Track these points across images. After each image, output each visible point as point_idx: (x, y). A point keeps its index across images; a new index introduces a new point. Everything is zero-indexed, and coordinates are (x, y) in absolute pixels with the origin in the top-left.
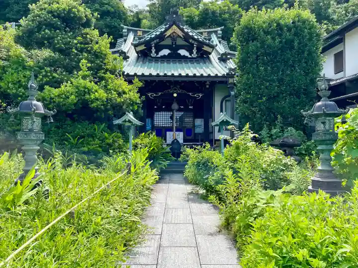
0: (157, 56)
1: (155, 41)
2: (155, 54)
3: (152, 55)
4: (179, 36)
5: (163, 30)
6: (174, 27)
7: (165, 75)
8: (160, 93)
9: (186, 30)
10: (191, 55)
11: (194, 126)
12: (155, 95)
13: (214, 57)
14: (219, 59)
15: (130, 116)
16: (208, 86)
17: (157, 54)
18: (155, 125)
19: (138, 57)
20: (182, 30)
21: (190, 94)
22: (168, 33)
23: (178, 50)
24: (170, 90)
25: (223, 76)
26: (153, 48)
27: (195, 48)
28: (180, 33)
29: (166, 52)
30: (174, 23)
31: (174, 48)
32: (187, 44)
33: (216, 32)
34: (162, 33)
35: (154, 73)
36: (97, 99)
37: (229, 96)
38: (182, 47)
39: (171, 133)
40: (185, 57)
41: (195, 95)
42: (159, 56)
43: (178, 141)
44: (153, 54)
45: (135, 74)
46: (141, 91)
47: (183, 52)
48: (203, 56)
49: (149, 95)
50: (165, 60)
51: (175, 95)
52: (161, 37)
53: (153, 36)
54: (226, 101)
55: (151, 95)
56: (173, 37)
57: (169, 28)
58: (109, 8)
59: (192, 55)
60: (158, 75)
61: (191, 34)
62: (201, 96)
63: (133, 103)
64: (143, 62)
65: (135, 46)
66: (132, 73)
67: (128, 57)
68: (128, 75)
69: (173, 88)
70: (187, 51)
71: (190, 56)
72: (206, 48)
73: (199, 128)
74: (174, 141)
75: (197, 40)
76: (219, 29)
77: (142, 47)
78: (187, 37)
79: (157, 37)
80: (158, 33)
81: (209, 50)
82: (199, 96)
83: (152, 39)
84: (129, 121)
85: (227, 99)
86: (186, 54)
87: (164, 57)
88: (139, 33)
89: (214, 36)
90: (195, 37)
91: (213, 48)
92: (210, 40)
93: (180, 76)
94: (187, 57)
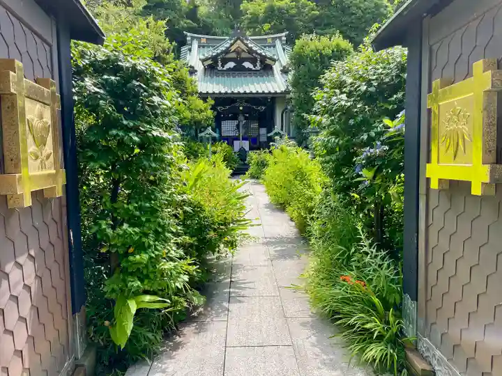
0: (223, 69)
1: (221, 56)
3: (218, 68)
4: (243, 51)
5: (228, 45)
6: (239, 41)
7: (233, 93)
8: (228, 107)
9: (250, 45)
10: (254, 67)
11: (259, 135)
12: (223, 108)
13: (277, 68)
14: (281, 71)
15: (209, 130)
16: (269, 100)
17: (223, 67)
18: (223, 135)
19: (205, 69)
20: (246, 45)
21: (254, 107)
22: (233, 48)
23: (243, 62)
24: (236, 105)
25: (281, 93)
26: (220, 62)
27: (258, 62)
28: (244, 47)
29: (231, 65)
30: (238, 39)
31: (239, 61)
32: (250, 56)
33: (280, 38)
34: (228, 48)
35: (223, 91)
37: (286, 109)
38: (247, 60)
39: (238, 142)
40: (249, 70)
41: (259, 108)
42: (225, 69)
43: (244, 149)
44: (220, 68)
45: (207, 93)
46: (213, 108)
47: (247, 65)
48: (266, 68)
49: (219, 109)
50: (231, 73)
51: (241, 108)
52: (227, 51)
53: (219, 51)
54: (286, 113)
56: (237, 52)
57: (235, 41)
59: (256, 68)
60: (226, 93)
61: (254, 49)
62: (263, 108)
63: (208, 119)
64: (210, 76)
65: (203, 61)
66: (204, 92)
67: (196, 71)
68: (201, 93)
69: (239, 102)
70: (251, 63)
71: (254, 69)
72: (268, 62)
73: (263, 137)
75: (260, 55)
76: (284, 34)
77: (210, 62)
78: (250, 51)
79: (222, 53)
80: (223, 48)
81: (271, 63)
83: (218, 55)
84: (210, 134)
86: (251, 66)
87: (230, 69)
88: (204, 41)
89: (278, 43)
90: (259, 52)
91: (274, 61)
92: (274, 46)
93: (245, 93)
94: (251, 70)
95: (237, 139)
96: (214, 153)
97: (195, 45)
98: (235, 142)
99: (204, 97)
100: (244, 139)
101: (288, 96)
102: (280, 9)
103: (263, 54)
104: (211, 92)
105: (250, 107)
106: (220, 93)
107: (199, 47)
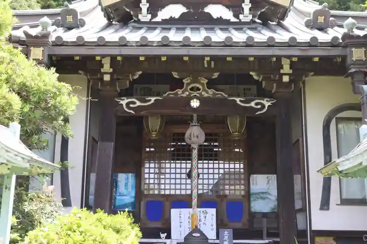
0: (154, 20)
2: (149, 16)
3: (140, 17)
8: (153, 99)
10: (236, 16)
11: (248, 195)
12: (138, 103)
17: (154, 15)
18: (146, 192)
21: (238, 100)
23: (206, 5)
24: (180, 91)
26: (145, 1)
27: (247, 1)
35: (134, 38)
39: (185, 212)
41: (253, 104)
42: (158, 19)
44: (144, 16)
45: (79, 42)
47: (217, 11)
49: (124, 103)
50: (174, 27)
51: (195, 104)
54: (339, 120)
55: (128, 104)
59: (241, 16)
62: (267, 103)
69: (188, 84)
70: (228, 7)
71: (233, 20)
73: (263, 198)
74: (190, 234)
82: (263, 106)
85: (339, 115)
86: (227, 14)
94: (228, 22)
95: (183, 202)
98: (174, 212)
100: (205, 203)
105: (224, 100)
106: (122, 44)
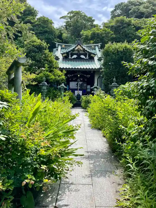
1: (71, 52)
5: (74, 47)
6: (79, 46)
7: (75, 68)
8: (73, 75)
9: (84, 48)
10: (86, 58)
11: (87, 88)
12: (70, 76)
13: (96, 58)
14: (98, 59)
15: (63, 85)
16: (92, 72)
17: (71, 57)
18: (70, 88)
19: (63, 58)
20: (82, 47)
21: (85, 75)
22: (76, 49)
24: (77, 74)
25: (98, 69)
26: (70, 55)
27: (88, 55)
28: (81, 49)
29: (75, 56)
30: (79, 44)
31: (79, 55)
32: (84, 53)
33: (98, 46)
34: (74, 49)
35: (71, 67)
36: (51, 79)
37: (100, 76)
38: (82, 54)
40: (83, 59)
41: (87, 76)
42: (72, 58)
43: (80, 95)
44: (70, 57)
45: (63, 68)
46: (66, 75)
47: (82, 56)
48: (91, 58)
49: (68, 75)
51: (79, 76)
52: (73, 50)
53: (70, 50)
56: (78, 50)
57: (77, 46)
58: (47, 29)
60: (72, 68)
61: (86, 49)
62: (89, 76)
63: (63, 80)
64: (65, 61)
65: (62, 54)
66: (62, 67)
67: (59, 59)
68: (60, 68)
70: (84, 56)
71: (85, 58)
72: (92, 55)
73: (89, 89)
75: (88, 52)
76: (99, 44)
77: (65, 55)
78: (84, 50)
79: (71, 50)
80: (72, 49)
81: (93, 56)
83: (69, 51)
84: (63, 87)
87: (74, 59)
88: (63, 46)
89: (97, 48)
90: (88, 50)
91: (95, 55)
92: (95, 49)
93: (81, 69)
94: (84, 59)
95: (77, 90)
96: (65, 96)
97: (60, 48)
98: (75, 91)
99: (61, 70)
100: (80, 90)
101: (101, 71)
102: (98, 34)
103: (90, 52)
104: (65, 67)
105: (83, 75)
106: (69, 68)
107: (61, 49)
